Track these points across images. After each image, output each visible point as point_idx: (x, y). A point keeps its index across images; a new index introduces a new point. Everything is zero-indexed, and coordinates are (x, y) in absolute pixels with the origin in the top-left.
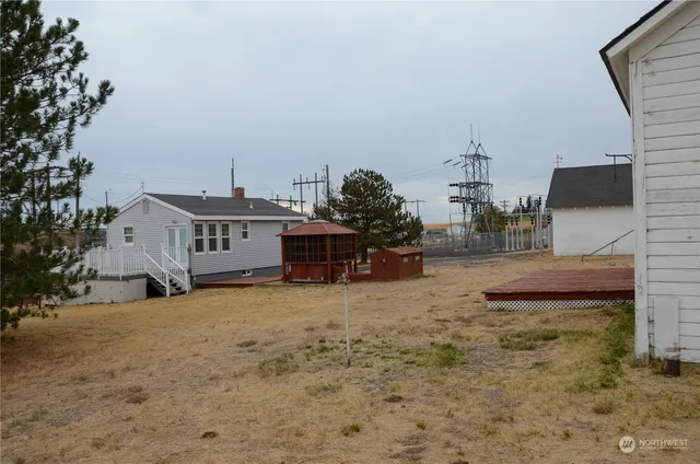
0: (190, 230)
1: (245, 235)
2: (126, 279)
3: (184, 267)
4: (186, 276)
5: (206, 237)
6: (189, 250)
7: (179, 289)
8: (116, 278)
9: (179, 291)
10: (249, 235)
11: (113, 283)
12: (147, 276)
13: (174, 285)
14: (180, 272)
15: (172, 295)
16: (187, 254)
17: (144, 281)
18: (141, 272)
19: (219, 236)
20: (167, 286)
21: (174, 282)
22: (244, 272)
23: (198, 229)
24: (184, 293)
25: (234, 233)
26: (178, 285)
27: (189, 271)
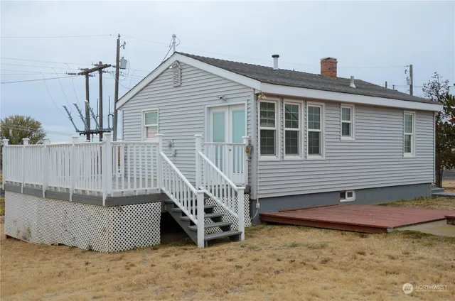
0: (251, 112)
1: (346, 129)
2: (115, 202)
3: (237, 181)
4: (242, 199)
5: (280, 127)
6: (249, 150)
7: (226, 228)
8: (94, 200)
9: (225, 236)
10: (353, 130)
11: (91, 210)
12: (162, 198)
13: (217, 219)
14: (228, 192)
15: (210, 243)
16: (245, 157)
17: (157, 207)
18: (151, 189)
19: (303, 129)
20: (200, 221)
21: (216, 213)
22: (342, 194)
23: (267, 111)
24: (235, 238)
25: (329, 124)
26: (225, 221)
27: (248, 191)
